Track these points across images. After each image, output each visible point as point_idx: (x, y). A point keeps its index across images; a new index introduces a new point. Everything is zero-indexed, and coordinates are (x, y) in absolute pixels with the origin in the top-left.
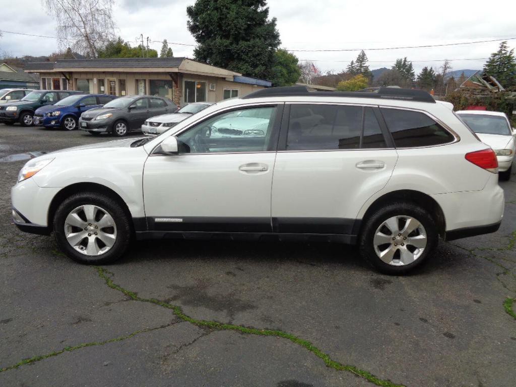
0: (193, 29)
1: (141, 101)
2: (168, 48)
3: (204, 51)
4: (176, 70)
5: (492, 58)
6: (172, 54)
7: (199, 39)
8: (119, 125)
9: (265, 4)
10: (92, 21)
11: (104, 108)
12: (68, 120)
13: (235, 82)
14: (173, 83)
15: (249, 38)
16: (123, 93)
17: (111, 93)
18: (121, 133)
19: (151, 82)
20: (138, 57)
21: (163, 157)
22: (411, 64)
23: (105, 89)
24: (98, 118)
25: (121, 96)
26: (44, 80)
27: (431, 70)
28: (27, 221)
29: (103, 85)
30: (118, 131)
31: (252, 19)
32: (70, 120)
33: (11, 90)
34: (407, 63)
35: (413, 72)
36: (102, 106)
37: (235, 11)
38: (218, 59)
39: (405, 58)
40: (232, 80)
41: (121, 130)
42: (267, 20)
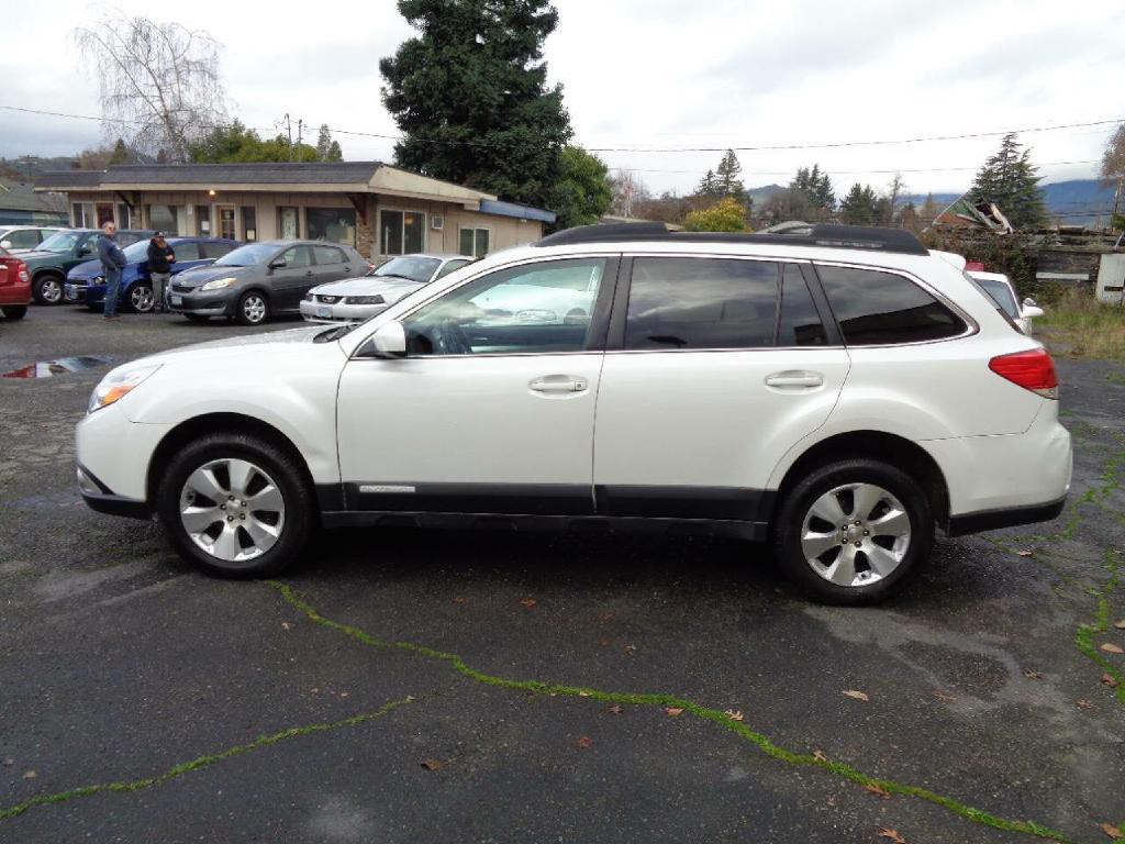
0: (393, 104)
1: (293, 252)
2: (332, 141)
3: (416, 148)
4: (363, 188)
5: (988, 168)
6: (340, 153)
7: (405, 124)
8: (250, 301)
9: (540, 56)
10: (176, 85)
11: (217, 267)
12: (138, 292)
13: (483, 213)
14: (358, 214)
15: (507, 124)
16: (251, 235)
17: (225, 236)
18: (255, 317)
19: (310, 212)
20: (276, 160)
21: (378, 363)
22: (827, 178)
23: (212, 227)
24: (207, 287)
25: (248, 242)
26: (78, 209)
27: (867, 190)
28: (106, 490)
29: (207, 219)
30: (249, 313)
31: (514, 85)
32: (142, 292)
33: (11, 228)
34: (820, 176)
35: (831, 193)
36: (213, 262)
37: (478, 69)
38: (445, 166)
39: (816, 167)
40: (478, 209)
41: (254, 311)
42: (545, 88)
